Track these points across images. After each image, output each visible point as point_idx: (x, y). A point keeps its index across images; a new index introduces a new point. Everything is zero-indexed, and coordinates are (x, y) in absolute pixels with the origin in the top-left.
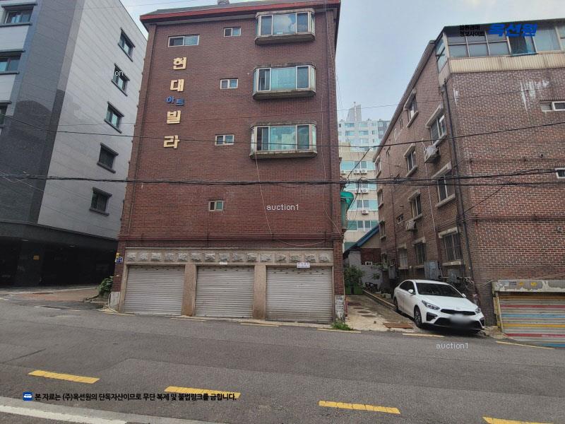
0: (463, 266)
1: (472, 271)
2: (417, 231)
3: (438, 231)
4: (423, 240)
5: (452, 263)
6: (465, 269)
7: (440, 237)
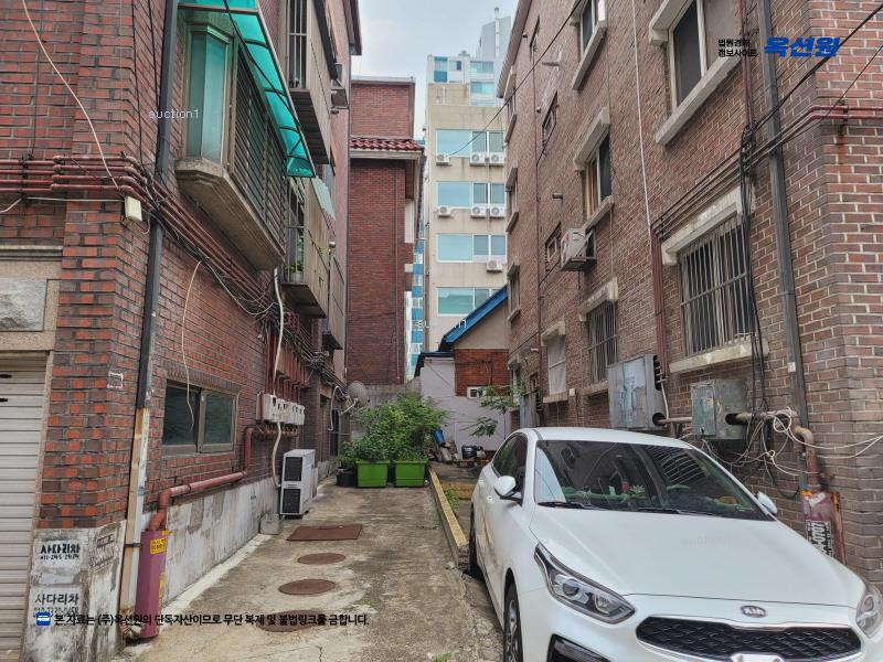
0: (759, 362)
1: (801, 378)
2: (595, 262)
3: (662, 233)
4: (612, 290)
5: (709, 358)
6: (764, 377)
7: (667, 259)
